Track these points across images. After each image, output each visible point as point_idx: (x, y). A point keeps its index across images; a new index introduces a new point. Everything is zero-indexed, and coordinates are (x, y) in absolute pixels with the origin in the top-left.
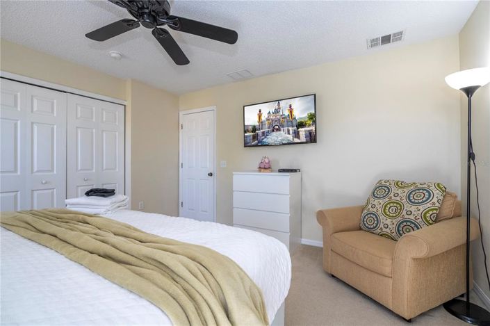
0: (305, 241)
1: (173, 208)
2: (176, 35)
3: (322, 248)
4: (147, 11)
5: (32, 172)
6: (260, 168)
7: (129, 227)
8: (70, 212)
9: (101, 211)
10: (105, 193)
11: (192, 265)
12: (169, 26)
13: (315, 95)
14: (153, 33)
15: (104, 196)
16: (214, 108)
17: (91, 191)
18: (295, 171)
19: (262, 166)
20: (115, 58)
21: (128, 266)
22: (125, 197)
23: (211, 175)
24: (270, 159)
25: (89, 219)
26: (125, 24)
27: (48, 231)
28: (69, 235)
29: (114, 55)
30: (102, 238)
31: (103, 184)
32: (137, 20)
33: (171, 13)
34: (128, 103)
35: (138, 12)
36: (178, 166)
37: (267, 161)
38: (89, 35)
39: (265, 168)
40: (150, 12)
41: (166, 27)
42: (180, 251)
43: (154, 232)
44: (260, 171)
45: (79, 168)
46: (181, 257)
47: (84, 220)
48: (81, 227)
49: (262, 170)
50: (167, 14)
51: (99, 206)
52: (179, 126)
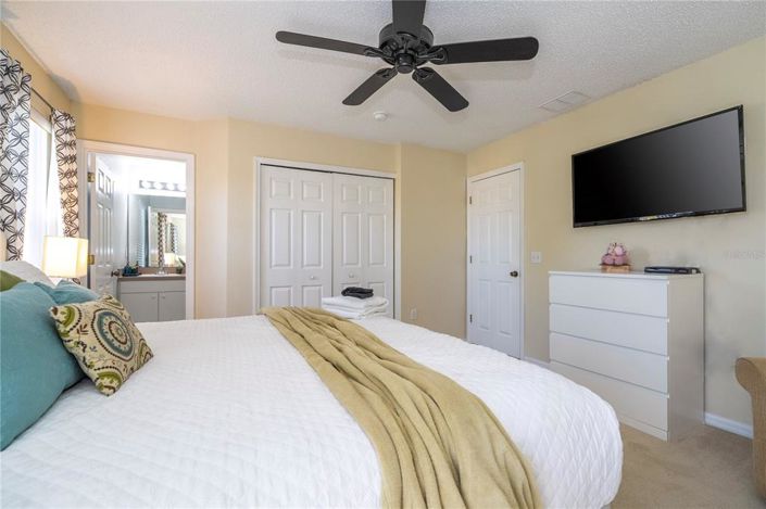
0: (713, 419)
1: (455, 321)
2: (445, 71)
3: (751, 440)
4: (402, 51)
5: (302, 266)
6: (604, 264)
7: (373, 338)
8: (324, 313)
9: (355, 314)
10: (362, 293)
11: (419, 396)
12: (432, 62)
13: (740, 110)
14: (414, 77)
15: (359, 297)
16: (520, 165)
17: (348, 289)
18: (687, 271)
19: (609, 261)
20: (379, 120)
21: (354, 382)
22: (384, 300)
23: (515, 274)
24: (628, 247)
25: (337, 323)
26: (380, 76)
27: (299, 330)
28: (313, 337)
29: (377, 117)
30: (339, 345)
31: (369, 283)
32: (392, 67)
33: (435, 44)
34: (398, 176)
35: (392, 56)
36: (465, 260)
37: (618, 251)
38: (348, 101)
39: (614, 265)
40: (406, 52)
41: (429, 64)
42: (411, 376)
43: (402, 349)
44: (604, 270)
45: (345, 262)
46: (408, 383)
47: (332, 322)
48: (328, 331)
49: (609, 268)
50: (428, 46)
51: (353, 309)
52: (466, 200)
